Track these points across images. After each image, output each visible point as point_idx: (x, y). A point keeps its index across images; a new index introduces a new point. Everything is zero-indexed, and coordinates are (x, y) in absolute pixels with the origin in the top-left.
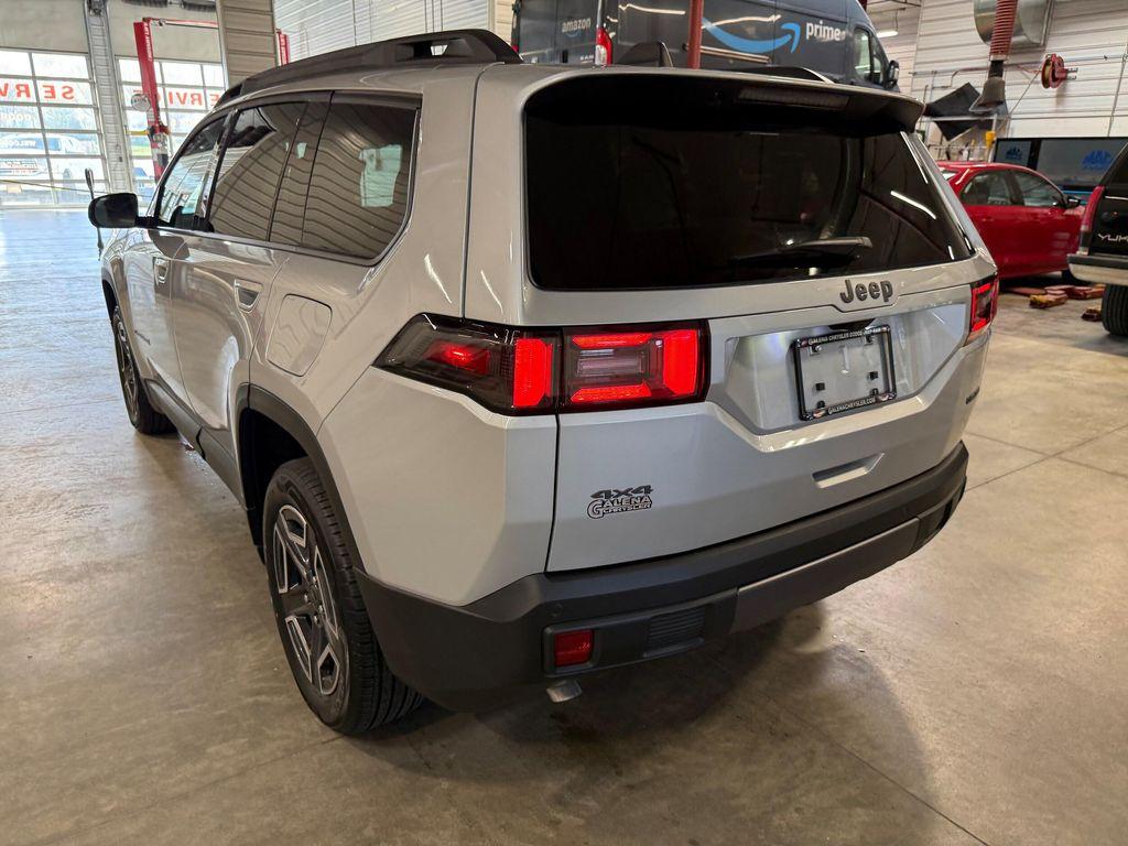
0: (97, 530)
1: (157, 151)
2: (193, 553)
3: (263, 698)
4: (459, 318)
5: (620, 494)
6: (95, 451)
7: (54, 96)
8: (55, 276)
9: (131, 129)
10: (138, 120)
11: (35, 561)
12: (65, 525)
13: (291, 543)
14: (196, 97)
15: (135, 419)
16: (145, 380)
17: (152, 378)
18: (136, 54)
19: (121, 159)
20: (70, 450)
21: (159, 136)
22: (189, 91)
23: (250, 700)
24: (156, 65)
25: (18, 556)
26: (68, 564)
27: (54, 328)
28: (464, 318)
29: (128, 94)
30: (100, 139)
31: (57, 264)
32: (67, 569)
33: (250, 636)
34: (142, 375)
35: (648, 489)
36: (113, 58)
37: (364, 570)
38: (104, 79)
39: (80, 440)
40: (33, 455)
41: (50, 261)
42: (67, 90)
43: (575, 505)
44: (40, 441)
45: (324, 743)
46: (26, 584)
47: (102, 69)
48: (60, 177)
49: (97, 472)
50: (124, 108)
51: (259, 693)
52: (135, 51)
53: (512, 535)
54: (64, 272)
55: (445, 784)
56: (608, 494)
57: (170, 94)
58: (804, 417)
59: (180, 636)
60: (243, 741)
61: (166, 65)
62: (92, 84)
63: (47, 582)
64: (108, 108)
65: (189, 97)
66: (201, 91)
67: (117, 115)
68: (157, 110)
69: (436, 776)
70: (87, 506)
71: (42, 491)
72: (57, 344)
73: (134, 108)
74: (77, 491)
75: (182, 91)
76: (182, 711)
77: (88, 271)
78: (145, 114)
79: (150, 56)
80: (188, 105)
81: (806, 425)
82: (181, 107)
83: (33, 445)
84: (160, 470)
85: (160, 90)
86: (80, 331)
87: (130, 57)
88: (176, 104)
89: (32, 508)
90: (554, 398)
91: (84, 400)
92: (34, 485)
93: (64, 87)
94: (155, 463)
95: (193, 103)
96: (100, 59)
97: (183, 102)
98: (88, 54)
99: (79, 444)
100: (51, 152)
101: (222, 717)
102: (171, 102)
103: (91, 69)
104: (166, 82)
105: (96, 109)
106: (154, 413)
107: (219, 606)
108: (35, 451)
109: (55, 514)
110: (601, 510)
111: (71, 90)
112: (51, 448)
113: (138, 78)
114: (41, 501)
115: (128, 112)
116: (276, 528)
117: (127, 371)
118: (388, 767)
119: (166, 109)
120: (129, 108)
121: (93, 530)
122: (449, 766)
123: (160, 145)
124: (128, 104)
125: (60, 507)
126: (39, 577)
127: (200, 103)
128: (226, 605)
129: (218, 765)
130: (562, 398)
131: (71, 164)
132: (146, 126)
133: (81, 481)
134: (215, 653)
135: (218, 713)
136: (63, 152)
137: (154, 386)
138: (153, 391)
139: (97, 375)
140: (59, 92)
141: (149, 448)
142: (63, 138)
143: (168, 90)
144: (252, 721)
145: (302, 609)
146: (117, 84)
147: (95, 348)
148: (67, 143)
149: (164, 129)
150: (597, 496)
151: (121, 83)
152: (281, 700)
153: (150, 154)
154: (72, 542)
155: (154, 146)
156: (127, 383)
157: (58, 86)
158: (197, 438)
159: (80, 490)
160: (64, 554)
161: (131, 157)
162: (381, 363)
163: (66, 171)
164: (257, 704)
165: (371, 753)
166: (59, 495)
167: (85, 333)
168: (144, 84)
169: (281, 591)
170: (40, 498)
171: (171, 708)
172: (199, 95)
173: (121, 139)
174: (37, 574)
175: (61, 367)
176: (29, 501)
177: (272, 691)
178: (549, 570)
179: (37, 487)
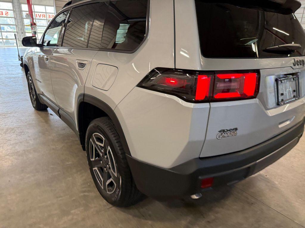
0: (26, 140)
1: (33, 30)
2: (57, 146)
3: (86, 194)
4: (173, 69)
5: (228, 130)
6: (23, 116)
7: (3, 14)
8: (6, 65)
9: (25, 24)
10: (27, 22)
11: (8, 149)
12: (16, 138)
13: (97, 145)
14: (44, 15)
15: (35, 106)
16: (39, 94)
17: (41, 93)
18: (27, 3)
19: (22, 33)
20: (15, 115)
21: (33, 26)
22: (42, 14)
23: (82, 194)
24: (32, 6)
25: (3, 148)
26: (18, 150)
27: (7, 79)
28: (175, 69)
29: (24, 14)
30: (16, 27)
31: (6, 62)
32: (18, 152)
33: (79, 173)
34: (38, 92)
35: (236, 129)
36: (20, 4)
37: (131, 156)
38: (17, 10)
39: (18, 112)
40: (4, 116)
41: (4, 61)
42: (7, 13)
43: (213, 134)
44: (5, 112)
45: (108, 209)
46: (6, 157)
47: (17, 7)
48: (5, 38)
49: (24, 122)
50: (23, 18)
51: (84, 192)
52: (26, 2)
53: (191, 145)
54: (8, 64)
55: (150, 222)
56: (224, 131)
57: (36, 14)
58: (278, 104)
59: (56, 173)
60: (82, 208)
61: (35, 6)
62: (14, 11)
63: (12, 156)
64: (18, 18)
65: (41, 15)
66: (45, 14)
67: (21, 20)
68: (33, 19)
69: (146, 219)
70: (22, 132)
71: (8, 128)
72: (8, 84)
73: (26, 18)
74: (19, 127)
75: (40, 14)
76: (61, 198)
77: (15, 64)
78: (29, 20)
79: (31, 3)
80: (41, 18)
81: (279, 107)
82: (40, 18)
83: (4, 114)
84: (43, 121)
85: (33, 13)
86: (14, 80)
87: (25, 4)
88: (38, 17)
89: (5, 133)
90: (210, 97)
91: (18, 100)
92: (5, 126)
93: (6, 12)
94: (42, 119)
95: (43, 17)
96: (16, 4)
97: (40, 17)
98: (12, 2)
99: (18, 113)
100: (2, 31)
101: (74, 200)
102: (37, 17)
103: (13, 7)
104: (35, 11)
105: (15, 18)
106: (41, 104)
107: (68, 163)
108: (5, 115)
109: (13, 135)
110: (221, 136)
111: (8, 13)
112: (9, 115)
113: (27, 10)
114: (8, 131)
115: (24, 19)
116: (91, 140)
117: (32, 91)
118: (131, 217)
119: (35, 19)
120: (25, 18)
121: (25, 140)
122: (150, 215)
123: (34, 29)
124: (24, 17)
125: (14, 132)
126: (10, 154)
127: (45, 17)
128: (70, 163)
129: (75, 217)
130: (213, 97)
131: (8, 34)
132: (30, 23)
133: (19, 125)
134: (68, 179)
135: (73, 199)
136: (5, 31)
137: (41, 96)
138: (41, 97)
139: (20, 93)
140: (4, 13)
141: (39, 115)
142: (6, 27)
143: (36, 13)
144: (84, 202)
145: (99, 166)
146: (21, 11)
147: (20, 85)
148: (6, 28)
149: (35, 24)
150: (220, 131)
151: (22, 11)
152: (92, 194)
153: (31, 31)
154: (19, 143)
155: (32, 29)
156: (31, 95)
157: (4, 12)
158: (58, 111)
159: (20, 127)
160: (17, 147)
161: (25, 32)
162: (140, 85)
163: (6, 36)
164: (85, 196)
165: (124, 212)
166: (13, 129)
167: (16, 81)
168: (29, 11)
169: (91, 160)
170: (7, 130)
171: (57, 197)
172: (45, 15)
173: (22, 27)
174: (9, 154)
175: (10, 91)
176: (4, 131)
177: (89, 191)
178: (200, 157)
179: (6, 126)
